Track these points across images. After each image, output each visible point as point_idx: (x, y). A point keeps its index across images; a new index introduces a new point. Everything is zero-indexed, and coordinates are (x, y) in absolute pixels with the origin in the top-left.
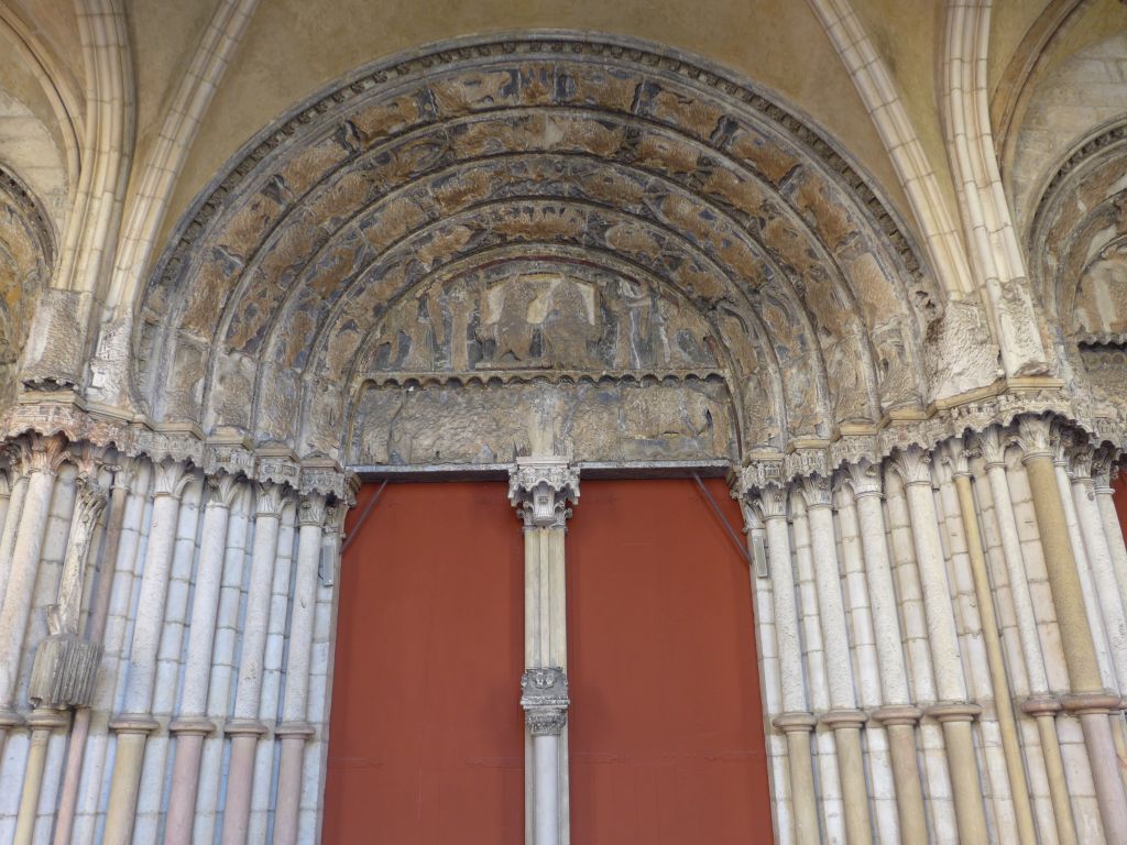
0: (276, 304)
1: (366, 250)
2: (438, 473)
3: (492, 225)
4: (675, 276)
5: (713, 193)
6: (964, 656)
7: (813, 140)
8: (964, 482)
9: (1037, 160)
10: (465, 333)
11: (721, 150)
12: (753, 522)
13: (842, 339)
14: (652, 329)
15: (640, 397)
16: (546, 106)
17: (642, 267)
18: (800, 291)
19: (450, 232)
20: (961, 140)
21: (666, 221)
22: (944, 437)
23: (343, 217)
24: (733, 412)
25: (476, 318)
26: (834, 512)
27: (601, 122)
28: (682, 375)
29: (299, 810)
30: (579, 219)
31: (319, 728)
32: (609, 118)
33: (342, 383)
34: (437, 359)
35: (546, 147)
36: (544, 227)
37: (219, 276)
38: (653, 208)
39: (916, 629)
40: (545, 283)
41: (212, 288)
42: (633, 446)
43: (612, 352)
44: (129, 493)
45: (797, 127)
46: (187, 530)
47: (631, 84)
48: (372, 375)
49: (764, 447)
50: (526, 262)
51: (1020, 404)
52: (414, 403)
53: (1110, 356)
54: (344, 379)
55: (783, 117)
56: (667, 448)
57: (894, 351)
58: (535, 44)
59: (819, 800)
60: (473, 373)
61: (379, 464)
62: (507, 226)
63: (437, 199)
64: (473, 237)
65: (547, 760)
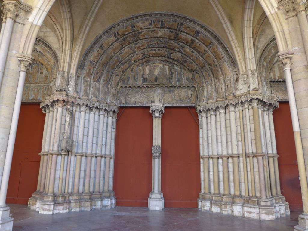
0: (102, 71)
1: (120, 59)
2: (135, 106)
3: (147, 53)
4: (186, 64)
5: (194, 47)
6: (238, 145)
7: (215, 37)
8: (241, 111)
9: (263, 42)
10: (141, 76)
11: (196, 38)
12: (200, 117)
13: (219, 80)
14: (181, 75)
15: (177, 91)
16: (158, 28)
17: (179, 62)
18: (211, 69)
19: (138, 55)
20: (246, 38)
21: (184, 53)
22: (237, 102)
23: (116, 52)
24: (197, 94)
25: (143, 73)
26: (216, 116)
27: (170, 31)
28: (186, 86)
29: (109, 171)
30: (165, 52)
31: (113, 156)
32: (172, 30)
33: (116, 87)
34: (135, 82)
35: (159, 36)
36: (158, 53)
37: (91, 66)
38: (181, 50)
39: (229, 140)
40: (158, 65)
41: (90, 69)
42: (176, 101)
43: (172, 81)
44: (76, 111)
45: (212, 34)
46: (87, 118)
47: (177, 23)
48: (122, 86)
49: (202, 102)
50: (154, 61)
51: (251, 96)
52: (131, 92)
53: (277, 83)
54: (116, 86)
55: (209, 31)
56: (183, 101)
57: (229, 83)
58: (156, 14)
59: (209, 172)
60: (143, 85)
61: (124, 104)
62: (150, 53)
63: (135, 48)
64: (143, 56)
65: (157, 164)
